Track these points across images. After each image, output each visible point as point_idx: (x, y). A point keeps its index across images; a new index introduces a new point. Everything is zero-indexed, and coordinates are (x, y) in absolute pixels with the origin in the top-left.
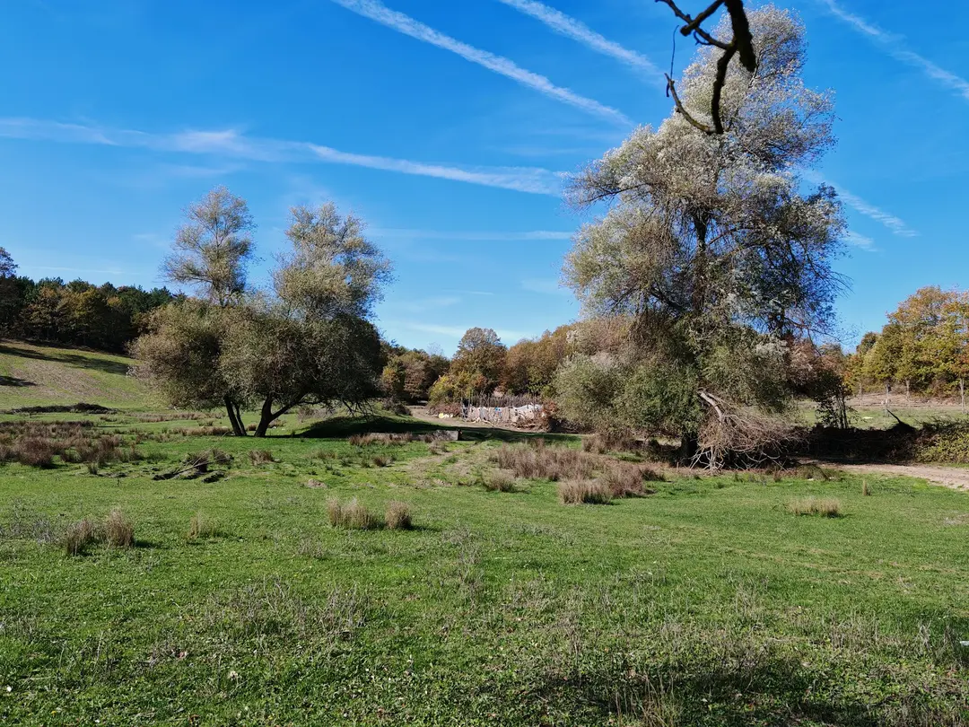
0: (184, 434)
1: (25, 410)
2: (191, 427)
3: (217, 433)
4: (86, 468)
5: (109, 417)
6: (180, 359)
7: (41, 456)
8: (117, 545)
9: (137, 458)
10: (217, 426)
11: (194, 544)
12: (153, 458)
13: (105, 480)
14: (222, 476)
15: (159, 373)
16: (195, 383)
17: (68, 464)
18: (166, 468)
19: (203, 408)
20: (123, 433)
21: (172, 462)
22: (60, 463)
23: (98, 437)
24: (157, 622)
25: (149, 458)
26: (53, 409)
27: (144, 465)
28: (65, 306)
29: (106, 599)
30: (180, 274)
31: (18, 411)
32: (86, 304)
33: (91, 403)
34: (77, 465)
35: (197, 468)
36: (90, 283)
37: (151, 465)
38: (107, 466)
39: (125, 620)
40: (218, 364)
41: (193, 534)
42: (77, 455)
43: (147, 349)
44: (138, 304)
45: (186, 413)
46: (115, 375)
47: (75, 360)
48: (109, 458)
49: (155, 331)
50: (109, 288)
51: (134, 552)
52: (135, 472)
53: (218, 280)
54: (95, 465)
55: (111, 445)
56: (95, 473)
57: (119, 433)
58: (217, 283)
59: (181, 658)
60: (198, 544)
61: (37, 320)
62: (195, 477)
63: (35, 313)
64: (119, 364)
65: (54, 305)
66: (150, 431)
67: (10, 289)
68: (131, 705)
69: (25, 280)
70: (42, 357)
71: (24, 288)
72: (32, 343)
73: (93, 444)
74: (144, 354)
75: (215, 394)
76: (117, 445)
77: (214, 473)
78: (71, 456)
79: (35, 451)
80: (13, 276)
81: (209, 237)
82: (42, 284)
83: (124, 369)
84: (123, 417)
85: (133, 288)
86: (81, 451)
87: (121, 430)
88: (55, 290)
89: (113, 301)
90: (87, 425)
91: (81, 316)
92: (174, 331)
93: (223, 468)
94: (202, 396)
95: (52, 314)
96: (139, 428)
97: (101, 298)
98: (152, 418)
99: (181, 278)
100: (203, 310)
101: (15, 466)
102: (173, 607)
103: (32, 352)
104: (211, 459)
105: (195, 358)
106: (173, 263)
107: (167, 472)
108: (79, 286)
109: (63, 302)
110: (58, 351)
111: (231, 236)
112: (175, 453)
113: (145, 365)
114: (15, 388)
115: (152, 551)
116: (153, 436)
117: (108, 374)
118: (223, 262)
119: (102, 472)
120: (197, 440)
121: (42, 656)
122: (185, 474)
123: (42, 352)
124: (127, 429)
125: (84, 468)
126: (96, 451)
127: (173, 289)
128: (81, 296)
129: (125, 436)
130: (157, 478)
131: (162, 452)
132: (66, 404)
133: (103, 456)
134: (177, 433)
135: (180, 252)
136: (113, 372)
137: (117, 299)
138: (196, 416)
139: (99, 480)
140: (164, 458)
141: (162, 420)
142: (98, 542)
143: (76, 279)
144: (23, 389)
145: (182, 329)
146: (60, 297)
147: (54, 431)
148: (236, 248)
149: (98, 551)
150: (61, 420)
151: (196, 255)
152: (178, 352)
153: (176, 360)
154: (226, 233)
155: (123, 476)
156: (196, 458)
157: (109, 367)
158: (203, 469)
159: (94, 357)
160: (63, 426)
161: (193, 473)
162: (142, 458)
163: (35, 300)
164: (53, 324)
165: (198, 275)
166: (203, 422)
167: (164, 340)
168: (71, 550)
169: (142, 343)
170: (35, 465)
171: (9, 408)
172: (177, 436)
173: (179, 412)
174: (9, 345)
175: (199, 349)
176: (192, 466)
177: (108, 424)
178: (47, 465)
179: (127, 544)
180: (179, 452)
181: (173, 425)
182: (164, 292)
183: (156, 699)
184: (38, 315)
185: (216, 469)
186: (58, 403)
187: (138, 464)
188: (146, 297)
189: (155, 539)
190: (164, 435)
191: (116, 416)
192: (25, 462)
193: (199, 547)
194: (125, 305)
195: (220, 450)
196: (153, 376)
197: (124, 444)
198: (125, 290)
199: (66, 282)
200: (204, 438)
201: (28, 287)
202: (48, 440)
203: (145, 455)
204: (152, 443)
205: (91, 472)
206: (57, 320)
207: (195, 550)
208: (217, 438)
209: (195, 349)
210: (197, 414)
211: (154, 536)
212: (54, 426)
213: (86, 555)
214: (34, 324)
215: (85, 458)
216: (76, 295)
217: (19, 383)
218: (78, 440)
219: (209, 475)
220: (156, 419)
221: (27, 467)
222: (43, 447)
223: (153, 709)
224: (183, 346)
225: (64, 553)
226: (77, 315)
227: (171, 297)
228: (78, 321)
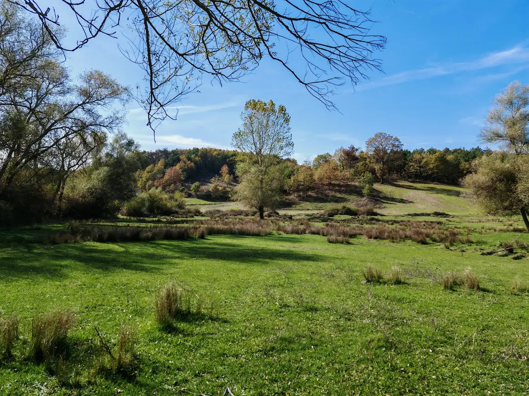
0: (495, 230)
1: (409, 215)
2: (499, 226)
3: (515, 230)
4: (443, 245)
5: (451, 219)
6: (491, 187)
7: (420, 238)
8: (470, 288)
9: (470, 242)
10: (515, 226)
11: (516, 295)
12: (478, 243)
13: (455, 253)
14: (524, 257)
15: (478, 196)
16: (501, 201)
17: (434, 242)
18: (488, 249)
19: (506, 215)
20: (459, 228)
21: (491, 246)
22: (430, 242)
23: (447, 230)
24: (503, 335)
25: (476, 243)
26: (422, 215)
27: (474, 246)
28: (425, 162)
29: (470, 316)
30: (490, 138)
31: (406, 215)
32: (436, 160)
33: (441, 212)
34: (438, 244)
35: (506, 250)
36: (437, 149)
37: (478, 247)
38: (454, 245)
39: (483, 330)
40: (516, 189)
41: (514, 288)
42: (438, 239)
43: (471, 182)
44: (463, 157)
45: (495, 218)
46: (452, 197)
47: (432, 189)
48: (454, 241)
49: (476, 172)
50: (447, 151)
51: (481, 293)
52: (470, 249)
53: (514, 139)
54: (448, 244)
55: (454, 234)
56: (449, 249)
57: (456, 228)
58: (513, 140)
59: (523, 360)
60: (518, 295)
61: (413, 170)
62: (506, 255)
63: (411, 167)
64: (454, 191)
65: (420, 162)
66: (474, 228)
67: (400, 157)
68: (497, 378)
69: (407, 151)
70: (416, 189)
71: (406, 155)
72: (411, 182)
73: (445, 233)
74: (469, 185)
75: (514, 207)
76: (457, 235)
77: (518, 254)
78: (434, 238)
79: (418, 235)
80: (402, 150)
81: (508, 114)
82: (414, 152)
83: (458, 194)
84: (458, 220)
85: (460, 149)
86: (439, 237)
87: (458, 226)
88: (421, 155)
89: (450, 157)
90: (439, 223)
91: (434, 167)
92: (487, 171)
93: (523, 251)
94: (506, 208)
95: (420, 167)
96: (467, 226)
97: (444, 157)
98: (474, 221)
99: (490, 140)
100: (503, 157)
101: (409, 242)
102: (511, 329)
103: (411, 186)
104: (515, 246)
105: (501, 186)
106: (485, 132)
107: (489, 251)
108: (432, 151)
109: (424, 160)
110: (423, 185)
111: (522, 110)
112: (490, 240)
113: (470, 191)
114: (404, 204)
115: (491, 294)
116: (477, 230)
117: (449, 196)
118: (517, 127)
119: (452, 248)
120: (504, 235)
121: (443, 338)
122: (500, 253)
123: (415, 186)
124: (461, 226)
125: (442, 246)
126: (447, 237)
127: (483, 147)
128: (433, 157)
129: (461, 230)
130: (483, 254)
131: (484, 240)
132: (428, 212)
133: (451, 239)
134: (490, 229)
135: (489, 125)
136: (451, 195)
137: (452, 156)
138: (501, 220)
139: (450, 252)
140: (485, 243)
141: (480, 222)
142: (460, 285)
143: (430, 148)
144: (408, 205)
145: (492, 170)
146: (423, 158)
147: (424, 225)
148: (526, 117)
149: (461, 290)
150: (427, 220)
151: (499, 125)
152: (490, 183)
153: (489, 187)
154: (518, 109)
155: (463, 251)
156: (506, 245)
157: (449, 192)
158: (511, 251)
159: (441, 188)
160: (429, 223)
161: (505, 252)
162: (472, 243)
163: (411, 160)
164: (420, 172)
165: (501, 137)
166: (506, 223)
167: (481, 177)
168: (446, 287)
169: (468, 179)
170: (418, 242)
171: (402, 214)
172: (491, 231)
173: (491, 217)
174: (401, 184)
175: (503, 180)
176: (504, 249)
177: (450, 223)
178: (424, 243)
179: (475, 288)
180: (494, 241)
181: (487, 225)
182: (478, 149)
183: (512, 379)
184: (413, 168)
185: (520, 252)
186: (424, 212)
187: (471, 245)
188: (468, 153)
189: (490, 288)
190: (483, 230)
191: (454, 219)
192: (414, 240)
193: (519, 297)
194: (456, 158)
195: (521, 240)
196: (475, 197)
197: (461, 234)
198: (455, 151)
199: (426, 150)
200: (508, 233)
201: (408, 155)
202: (423, 230)
203: (474, 241)
204: (476, 234)
205: (447, 248)
206: (422, 169)
207: (516, 298)
208: (516, 234)
209: (501, 181)
210: (501, 219)
211: (490, 286)
212: (424, 223)
213: (454, 291)
214: (411, 172)
215: (442, 240)
216: (431, 156)
217: (406, 202)
218: (437, 231)
219: (516, 255)
220: (477, 221)
221: (414, 243)
222: (421, 233)
223: (511, 384)
224: (492, 179)
225: (442, 288)
226: (431, 166)
227: (482, 152)
228: (432, 169)
